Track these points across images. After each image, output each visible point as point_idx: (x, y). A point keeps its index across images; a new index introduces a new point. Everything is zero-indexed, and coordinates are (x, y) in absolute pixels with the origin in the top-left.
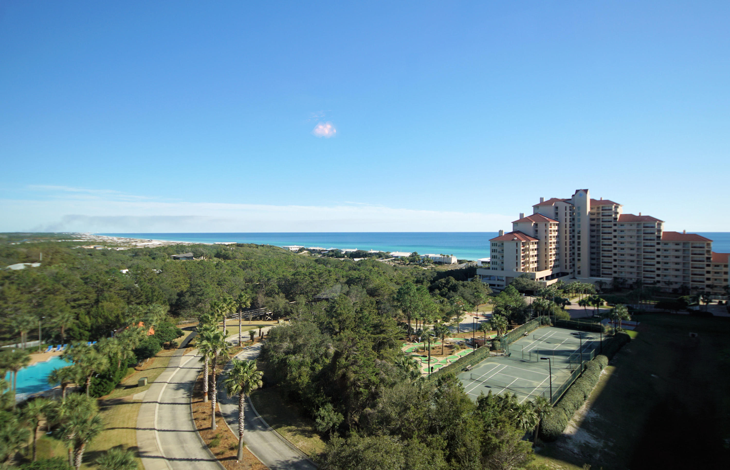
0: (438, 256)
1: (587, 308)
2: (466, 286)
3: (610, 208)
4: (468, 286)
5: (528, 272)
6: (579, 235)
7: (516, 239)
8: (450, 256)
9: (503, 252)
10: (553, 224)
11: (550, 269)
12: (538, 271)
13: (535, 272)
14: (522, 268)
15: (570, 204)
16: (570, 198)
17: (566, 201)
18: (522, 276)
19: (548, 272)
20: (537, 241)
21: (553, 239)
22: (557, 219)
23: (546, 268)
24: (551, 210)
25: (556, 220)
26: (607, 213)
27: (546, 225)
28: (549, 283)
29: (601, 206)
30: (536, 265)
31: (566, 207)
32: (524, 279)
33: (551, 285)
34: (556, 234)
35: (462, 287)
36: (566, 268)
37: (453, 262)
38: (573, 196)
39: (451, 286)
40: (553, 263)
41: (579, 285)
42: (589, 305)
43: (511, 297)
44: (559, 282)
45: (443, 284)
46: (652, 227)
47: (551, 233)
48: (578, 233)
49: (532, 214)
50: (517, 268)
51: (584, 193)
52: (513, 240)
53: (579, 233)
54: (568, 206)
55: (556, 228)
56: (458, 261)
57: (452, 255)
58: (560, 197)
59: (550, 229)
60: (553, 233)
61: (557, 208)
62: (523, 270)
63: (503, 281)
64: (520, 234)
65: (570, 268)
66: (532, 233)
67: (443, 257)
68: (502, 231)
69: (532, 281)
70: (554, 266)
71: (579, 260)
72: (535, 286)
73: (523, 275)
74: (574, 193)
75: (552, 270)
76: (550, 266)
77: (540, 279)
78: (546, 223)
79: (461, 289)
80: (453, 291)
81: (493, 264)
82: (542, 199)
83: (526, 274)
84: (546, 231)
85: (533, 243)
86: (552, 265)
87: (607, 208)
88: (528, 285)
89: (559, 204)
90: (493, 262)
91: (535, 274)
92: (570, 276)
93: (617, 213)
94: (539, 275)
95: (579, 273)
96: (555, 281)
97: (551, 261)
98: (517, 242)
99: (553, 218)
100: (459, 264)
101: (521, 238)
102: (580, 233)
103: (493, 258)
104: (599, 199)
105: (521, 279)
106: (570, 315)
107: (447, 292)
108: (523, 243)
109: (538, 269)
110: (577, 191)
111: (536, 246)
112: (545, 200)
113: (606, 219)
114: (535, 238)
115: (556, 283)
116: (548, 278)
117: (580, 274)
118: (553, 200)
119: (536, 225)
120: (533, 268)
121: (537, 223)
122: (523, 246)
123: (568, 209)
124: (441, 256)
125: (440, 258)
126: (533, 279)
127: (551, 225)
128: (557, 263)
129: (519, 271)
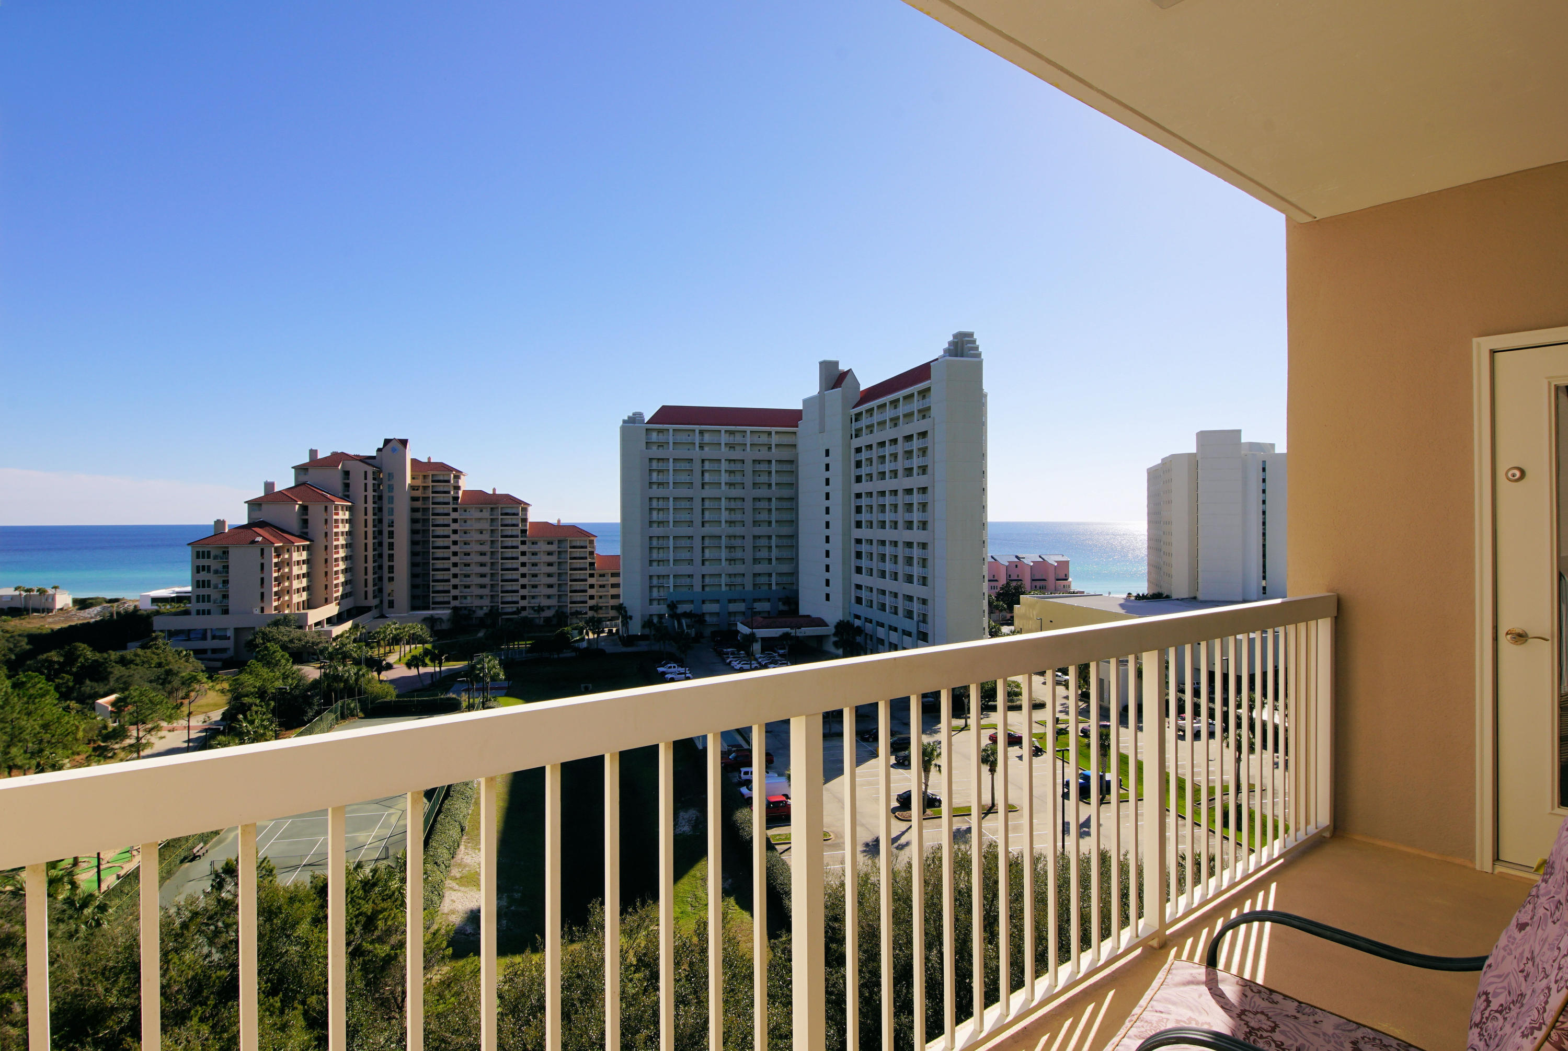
0: (10, 592)
1: (422, 670)
2: (132, 662)
3: (446, 478)
4: (138, 660)
5: (287, 612)
6: (391, 529)
7: (260, 539)
8: (51, 591)
9: (227, 572)
10: (340, 508)
11: (335, 603)
12: (309, 608)
13: (302, 611)
14: (275, 604)
15: (374, 466)
16: (375, 454)
17: (366, 460)
18: (276, 623)
19: (332, 609)
20: (308, 543)
21: (341, 538)
22: (348, 496)
23: (327, 601)
24: (334, 478)
25: (346, 497)
26: (441, 487)
27: (326, 507)
28: (337, 630)
29: (431, 473)
30: (304, 595)
31: (366, 472)
32: (282, 629)
33: (342, 636)
34: (347, 528)
35: (119, 667)
36: (366, 598)
37: (59, 605)
38: (379, 450)
39: (83, 666)
40: (341, 589)
41: (396, 629)
42: (425, 665)
43: (273, 671)
44: (355, 627)
45: (56, 666)
46: (514, 514)
47: (338, 527)
48: (389, 526)
49: (293, 484)
50: (262, 605)
51: (400, 446)
52: (253, 542)
53: (391, 525)
54: (370, 470)
55: (347, 515)
56: (76, 602)
57: (55, 588)
58: (351, 452)
59: (335, 517)
60: (341, 525)
61: (347, 474)
62: (276, 608)
63: (229, 638)
64: (267, 528)
65: (375, 597)
66: (295, 525)
67: (24, 594)
68: (224, 522)
69: (299, 631)
70: (342, 595)
71: (391, 579)
72: (308, 642)
73: (279, 620)
74: (381, 447)
75: (339, 604)
76: (335, 595)
77: (317, 624)
78: (327, 504)
79: (118, 671)
80: (91, 680)
81: (198, 601)
82: (313, 453)
83: (286, 616)
84: (326, 521)
85: (298, 547)
86: (339, 594)
87: (441, 478)
88: (291, 641)
89: (351, 465)
90: (198, 596)
91: (307, 614)
92: (374, 612)
93: (457, 488)
94: (315, 616)
95: (391, 604)
96: (348, 625)
97: (337, 585)
98: (262, 546)
99: (340, 495)
100: (80, 609)
101: (271, 538)
102: (393, 526)
103: (198, 587)
104: (426, 461)
105: (274, 629)
106: (395, 689)
107: (71, 684)
108: (276, 549)
109: (310, 604)
110: (387, 442)
111: (304, 555)
112: (320, 456)
113: (441, 498)
114: (304, 536)
115: (350, 629)
116: (330, 621)
117: (393, 607)
118: (337, 458)
119: (304, 509)
120: (298, 603)
121: (306, 504)
122: (278, 556)
123: (370, 476)
124: (17, 593)
125: (13, 597)
126: (300, 627)
127: (336, 508)
128: (348, 588)
129: (266, 612)
